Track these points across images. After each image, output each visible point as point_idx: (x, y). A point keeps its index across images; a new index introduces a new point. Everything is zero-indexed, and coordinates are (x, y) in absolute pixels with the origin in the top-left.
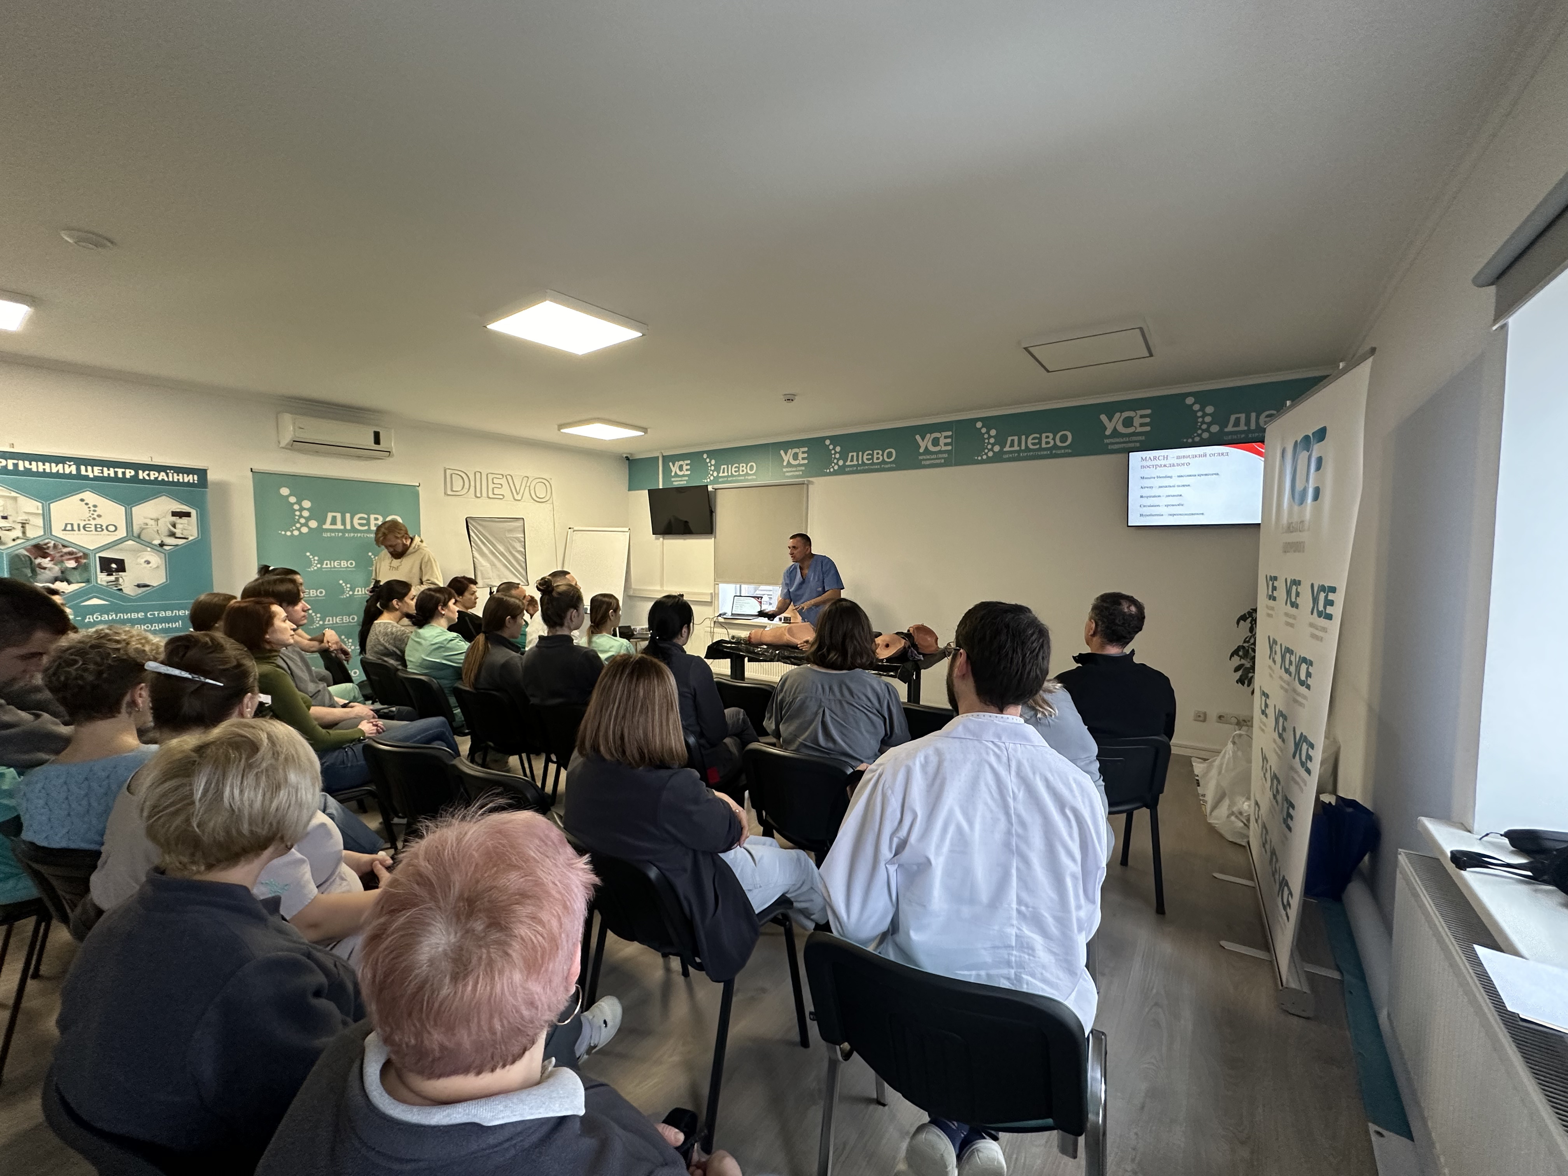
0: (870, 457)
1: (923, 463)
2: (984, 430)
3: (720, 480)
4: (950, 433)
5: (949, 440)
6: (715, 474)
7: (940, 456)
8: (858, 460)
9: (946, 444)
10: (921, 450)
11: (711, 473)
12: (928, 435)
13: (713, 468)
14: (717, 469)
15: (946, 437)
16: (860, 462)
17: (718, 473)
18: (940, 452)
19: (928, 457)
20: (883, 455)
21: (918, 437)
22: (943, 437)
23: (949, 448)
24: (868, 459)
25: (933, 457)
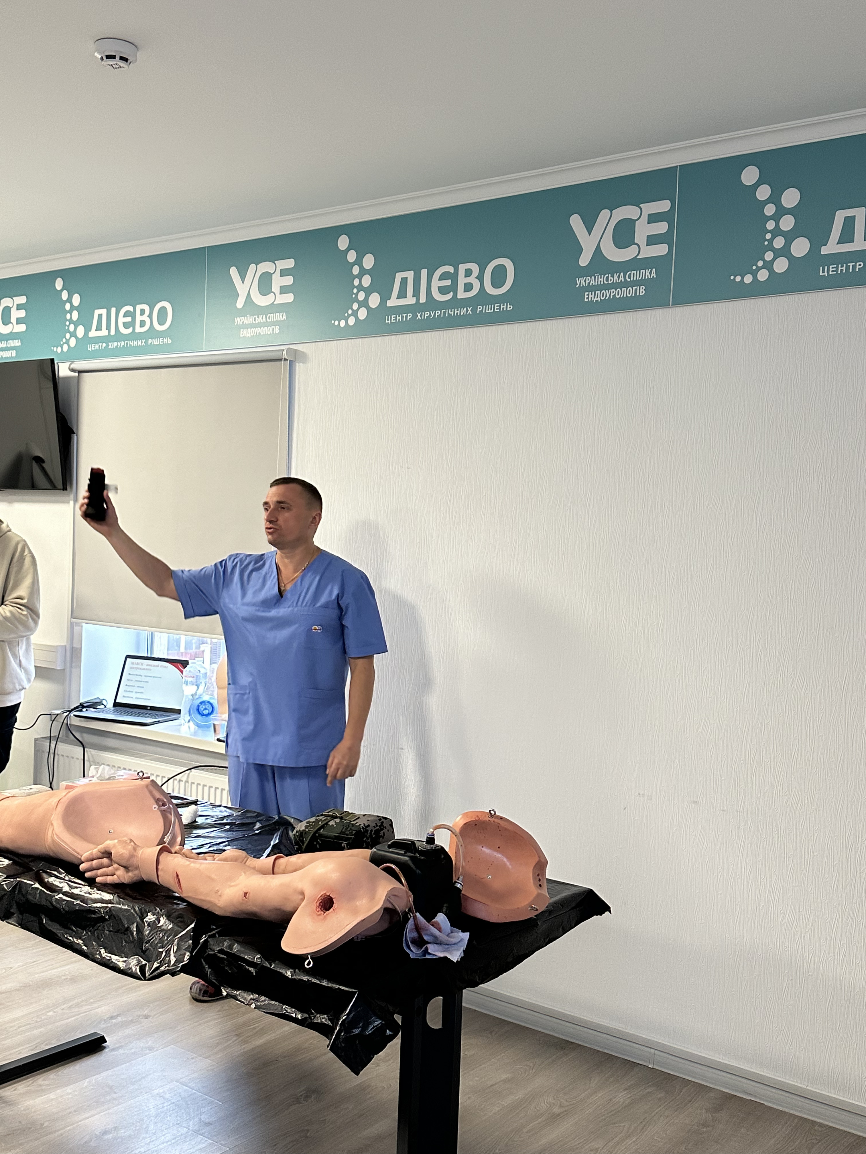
0: (448, 282)
1: (589, 296)
2: (763, 192)
3: (91, 348)
4: (664, 206)
5: (662, 228)
6: (81, 331)
7: (635, 275)
8: (416, 293)
9: (652, 240)
10: (584, 261)
11: (72, 328)
12: (605, 214)
13: (75, 315)
14: (85, 321)
15: (653, 219)
16: (423, 300)
17: (88, 330)
18: (636, 264)
19: (602, 280)
20: (480, 278)
21: (576, 222)
22: (645, 218)
23: (662, 250)
24: (442, 290)
25: (616, 279)
